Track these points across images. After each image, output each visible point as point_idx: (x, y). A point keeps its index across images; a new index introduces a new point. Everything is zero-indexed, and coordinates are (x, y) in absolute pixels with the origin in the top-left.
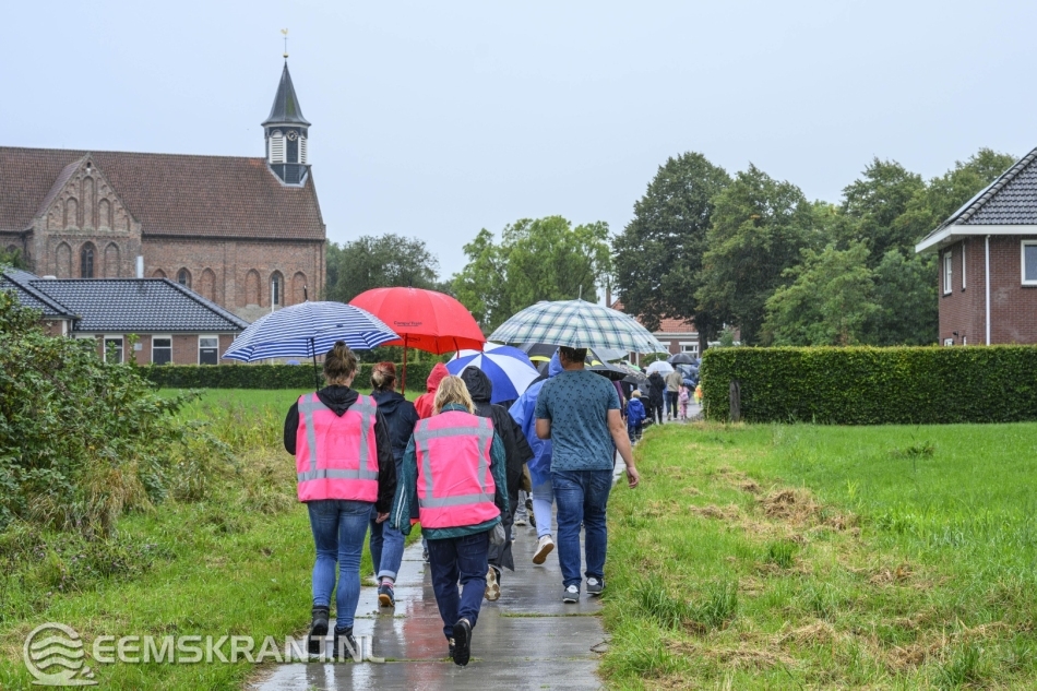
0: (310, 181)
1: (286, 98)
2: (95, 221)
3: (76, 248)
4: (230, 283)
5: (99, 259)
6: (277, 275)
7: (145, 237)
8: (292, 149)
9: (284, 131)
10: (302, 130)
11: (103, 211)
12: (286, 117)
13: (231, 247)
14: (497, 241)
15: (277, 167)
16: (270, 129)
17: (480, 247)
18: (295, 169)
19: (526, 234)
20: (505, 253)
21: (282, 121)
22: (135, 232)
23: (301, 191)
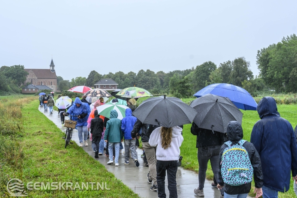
0: (55, 72)
1: (52, 62)
2: (33, 77)
3: (31, 80)
4: (46, 83)
5: (33, 81)
6: (51, 82)
7: (38, 78)
8: (53, 68)
9: (52, 66)
10: (54, 66)
11: (33, 76)
12: (52, 64)
13: (47, 79)
14: (75, 79)
15: (51, 70)
16: (50, 66)
17: (73, 80)
18: (53, 70)
19: (77, 79)
20: (75, 80)
21: (52, 65)
22: (37, 78)
23: (54, 73)
